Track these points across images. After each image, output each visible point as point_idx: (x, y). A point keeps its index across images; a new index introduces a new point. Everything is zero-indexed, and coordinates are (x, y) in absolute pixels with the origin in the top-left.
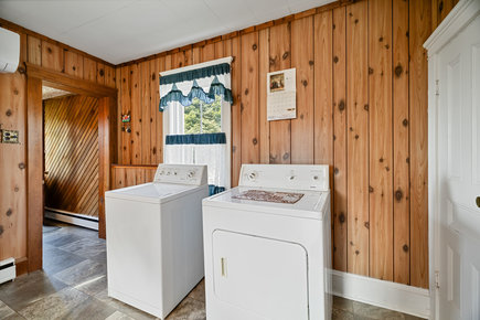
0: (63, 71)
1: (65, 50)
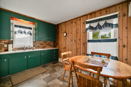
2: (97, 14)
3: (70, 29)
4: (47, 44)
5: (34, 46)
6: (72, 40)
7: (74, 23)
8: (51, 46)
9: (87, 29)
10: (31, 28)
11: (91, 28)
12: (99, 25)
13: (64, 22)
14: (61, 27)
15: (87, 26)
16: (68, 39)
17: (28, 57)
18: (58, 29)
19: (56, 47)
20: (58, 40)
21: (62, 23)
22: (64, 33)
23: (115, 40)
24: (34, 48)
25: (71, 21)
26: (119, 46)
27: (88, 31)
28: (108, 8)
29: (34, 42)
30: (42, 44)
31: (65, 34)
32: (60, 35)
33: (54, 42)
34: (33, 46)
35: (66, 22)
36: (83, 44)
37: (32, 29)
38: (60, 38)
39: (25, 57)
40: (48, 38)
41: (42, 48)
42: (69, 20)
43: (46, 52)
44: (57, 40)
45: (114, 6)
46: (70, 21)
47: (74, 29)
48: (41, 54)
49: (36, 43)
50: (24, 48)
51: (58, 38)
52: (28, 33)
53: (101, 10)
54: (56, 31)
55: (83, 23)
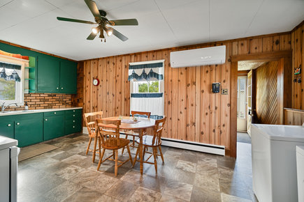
0: (249, 53)
1: (251, 40)
2: (144, 56)
3: (105, 73)
4: (57, 100)
5: (26, 105)
6: (108, 93)
7: (111, 65)
8: (65, 104)
9: (130, 77)
10: (18, 67)
11: (135, 76)
12: (144, 73)
13: (94, 59)
14: (88, 67)
15: (130, 72)
16: (102, 91)
17: (14, 124)
18: (83, 70)
19: (78, 106)
20: (82, 91)
21: (90, 60)
22: (94, 79)
23: (160, 95)
24: (27, 107)
25: (107, 59)
26: (165, 103)
27: (132, 80)
28: (154, 51)
29: (25, 96)
30: (45, 100)
31: (95, 82)
32: (87, 83)
33: (72, 95)
34: (23, 104)
35: (98, 59)
36: (125, 100)
37: (23, 68)
38: (87, 88)
39: (9, 125)
40: (60, 88)
41: (45, 108)
42: (104, 58)
43: (56, 115)
44: (80, 92)
45: (161, 50)
46: (105, 60)
47: (112, 75)
48: (44, 120)
49: (30, 98)
50: (3, 109)
51: (83, 87)
52: (12, 76)
53: (147, 52)
54: (78, 74)
55: (126, 67)
